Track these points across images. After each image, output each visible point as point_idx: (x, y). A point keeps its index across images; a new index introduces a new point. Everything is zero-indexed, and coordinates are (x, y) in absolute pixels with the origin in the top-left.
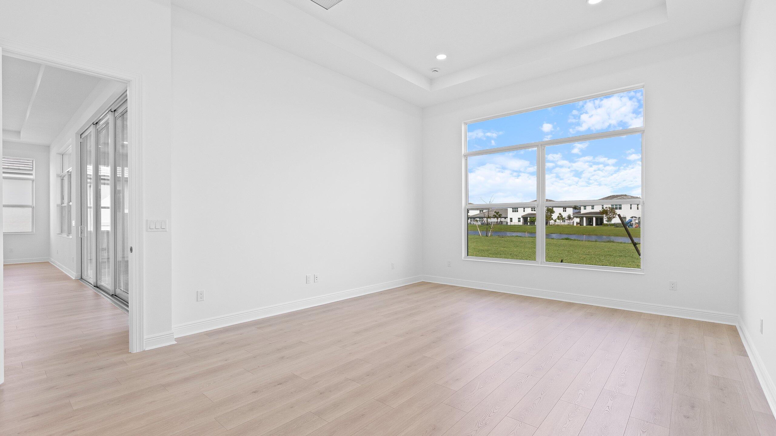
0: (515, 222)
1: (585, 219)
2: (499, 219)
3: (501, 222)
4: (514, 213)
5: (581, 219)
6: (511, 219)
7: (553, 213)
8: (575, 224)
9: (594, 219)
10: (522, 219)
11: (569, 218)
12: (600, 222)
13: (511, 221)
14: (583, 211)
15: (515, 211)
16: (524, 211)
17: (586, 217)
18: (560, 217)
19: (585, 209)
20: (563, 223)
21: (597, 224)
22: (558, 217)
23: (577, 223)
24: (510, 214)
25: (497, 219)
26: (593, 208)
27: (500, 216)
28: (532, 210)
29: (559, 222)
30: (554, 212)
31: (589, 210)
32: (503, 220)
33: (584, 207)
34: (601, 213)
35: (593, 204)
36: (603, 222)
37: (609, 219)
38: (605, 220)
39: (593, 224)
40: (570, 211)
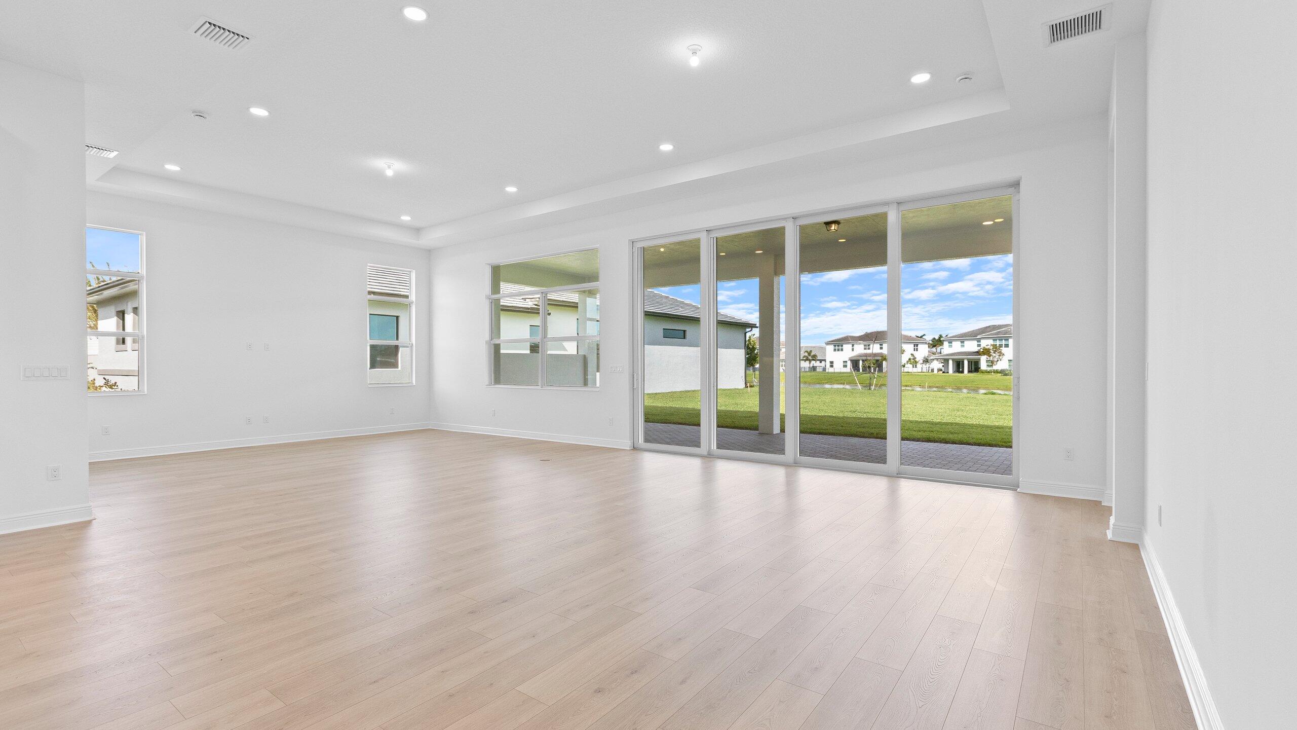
0: (838, 368)
1: (951, 362)
2: (813, 362)
3: (814, 368)
4: (837, 352)
5: (946, 361)
6: (832, 362)
7: (902, 354)
8: (936, 371)
9: (966, 363)
10: (849, 364)
11: (926, 361)
12: (975, 367)
13: (832, 366)
14: (946, 349)
15: (838, 350)
16: (853, 350)
17: (953, 360)
18: (913, 361)
19: (950, 346)
20: (915, 370)
21: (970, 371)
22: (910, 359)
23: (940, 370)
24: (830, 354)
25: (810, 363)
26: (963, 346)
27: (814, 358)
28: (865, 349)
29: (909, 368)
30: (903, 351)
31: (957, 347)
32: (817, 364)
33: (949, 342)
34: (978, 353)
35: (963, 338)
36: (980, 368)
37: (991, 363)
38: (983, 366)
39: (963, 372)
40: (923, 351)
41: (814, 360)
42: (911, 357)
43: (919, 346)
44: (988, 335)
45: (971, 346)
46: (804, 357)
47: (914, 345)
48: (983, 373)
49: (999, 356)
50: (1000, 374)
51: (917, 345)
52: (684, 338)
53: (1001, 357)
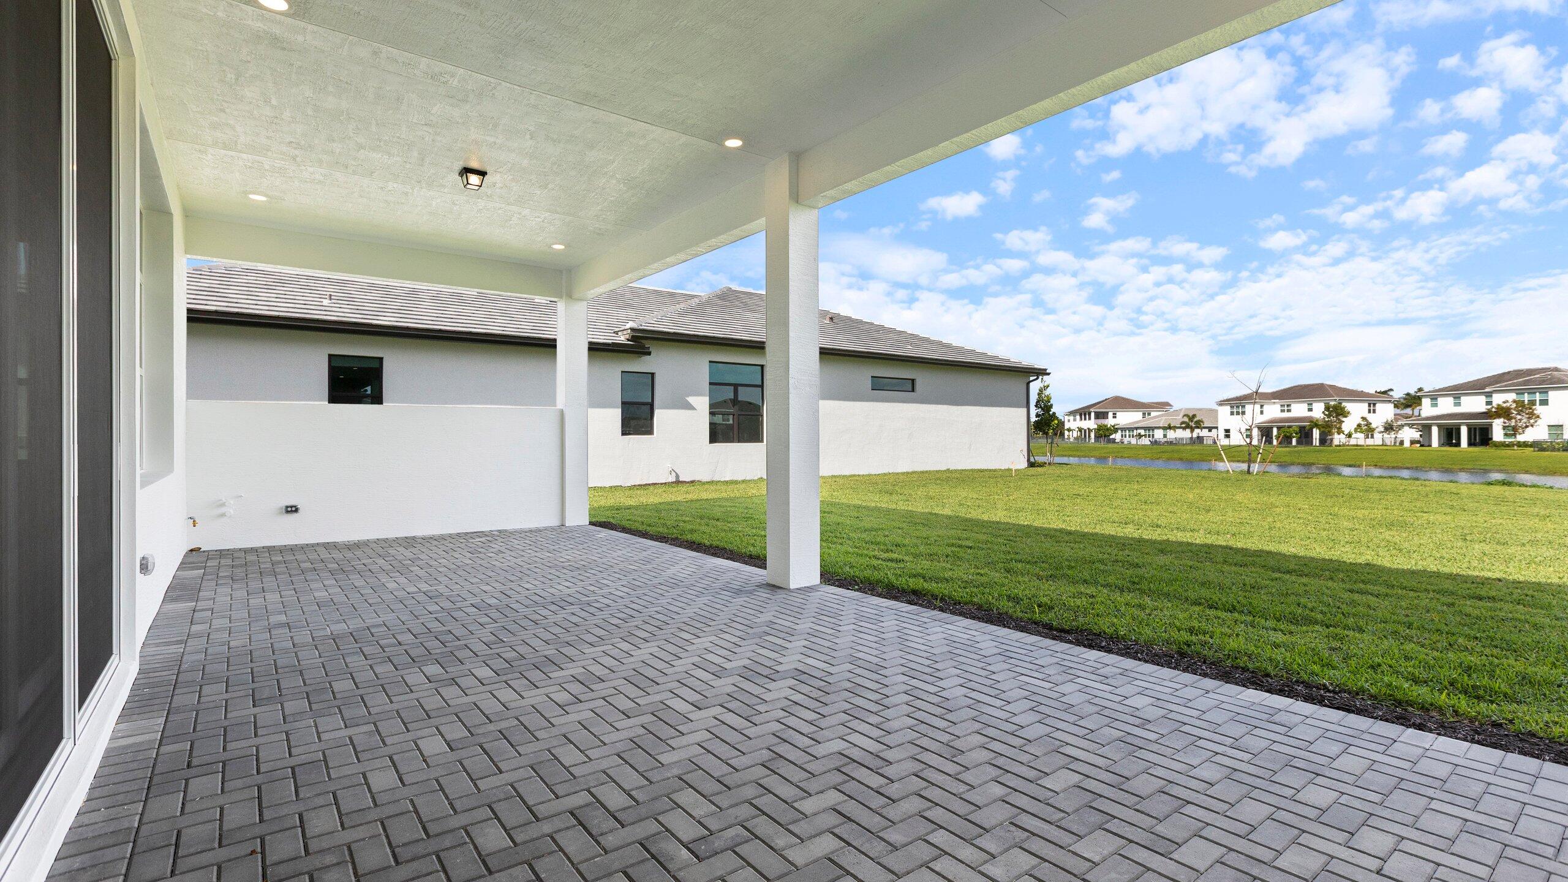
0: (1237, 439)
1: (1435, 430)
2: (1197, 431)
3: (1200, 439)
4: (1236, 416)
5: (1426, 429)
6: (1227, 431)
7: (1346, 417)
8: (1407, 444)
9: (1464, 431)
10: (1255, 432)
11: (1389, 428)
12: (1481, 436)
13: (1228, 436)
14: (1427, 409)
15: (1238, 413)
16: (1262, 413)
17: (1439, 426)
18: (1367, 429)
19: (1435, 405)
20: (1370, 441)
21: (1470, 444)
22: (1359, 425)
23: (1413, 442)
24: (1225, 418)
25: (1192, 431)
26: (1458, 404)
27: (1199, 425)
28: (1283, 411)
29: (1359, 439)
30: (1349, 413)
31: (1446, 406)
32: (1204, 433)
33: (1431, 399)
34: (1487, 415)
35: (1457, 391)
36: (1491, 439)
37: (1514, 431)
38: (1498, 434)
39: (1458, 444)
40: (1385, 412)
41: (1198, 428)
42: (1363, 423)
43: (1377, 405)
44: (1506, 386)
45: (1474, 404)
46: (1183, 423)
47: (1369, 406)
48: (1496, 446)
49: (1529, 418)
50: (1532, 449)
51: (1374, 405)
52: (913, 390)
53: (1532, 421)
